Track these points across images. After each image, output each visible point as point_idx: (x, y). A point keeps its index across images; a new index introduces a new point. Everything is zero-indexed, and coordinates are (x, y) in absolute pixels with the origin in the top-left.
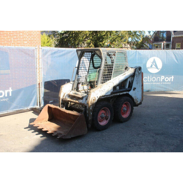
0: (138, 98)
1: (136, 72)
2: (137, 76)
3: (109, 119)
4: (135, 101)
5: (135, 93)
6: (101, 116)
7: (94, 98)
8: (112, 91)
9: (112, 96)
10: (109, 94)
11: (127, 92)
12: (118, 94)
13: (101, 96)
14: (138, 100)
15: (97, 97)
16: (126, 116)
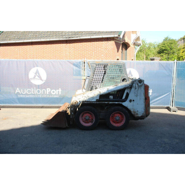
0: (138, 111)
1: (134, 85)
2: (136, 89)
3: (93, 123)
4: (133, 113)
5: (133, 106)
6: (85, 118)
7: (75, 102)
8: (98, 99)
9: (98, 103)
10: (95, 100)
11: (120, 103)
12: (106, 103)
13: (84, 101)
14: (138, 113)
15: (80, 101)
16: (118, 125)
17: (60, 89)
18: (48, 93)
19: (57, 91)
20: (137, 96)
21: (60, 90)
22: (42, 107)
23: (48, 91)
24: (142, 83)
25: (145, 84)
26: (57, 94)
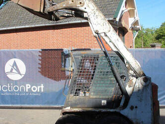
17: (42, 85)
18: (27, 91)
19: (39, 87)
20: (141, 100)
21: (42, 87)
22: (21, 108)
23: (27, 88)
24: (149, 81)
25: (152, 83)
26: (39, 91)
